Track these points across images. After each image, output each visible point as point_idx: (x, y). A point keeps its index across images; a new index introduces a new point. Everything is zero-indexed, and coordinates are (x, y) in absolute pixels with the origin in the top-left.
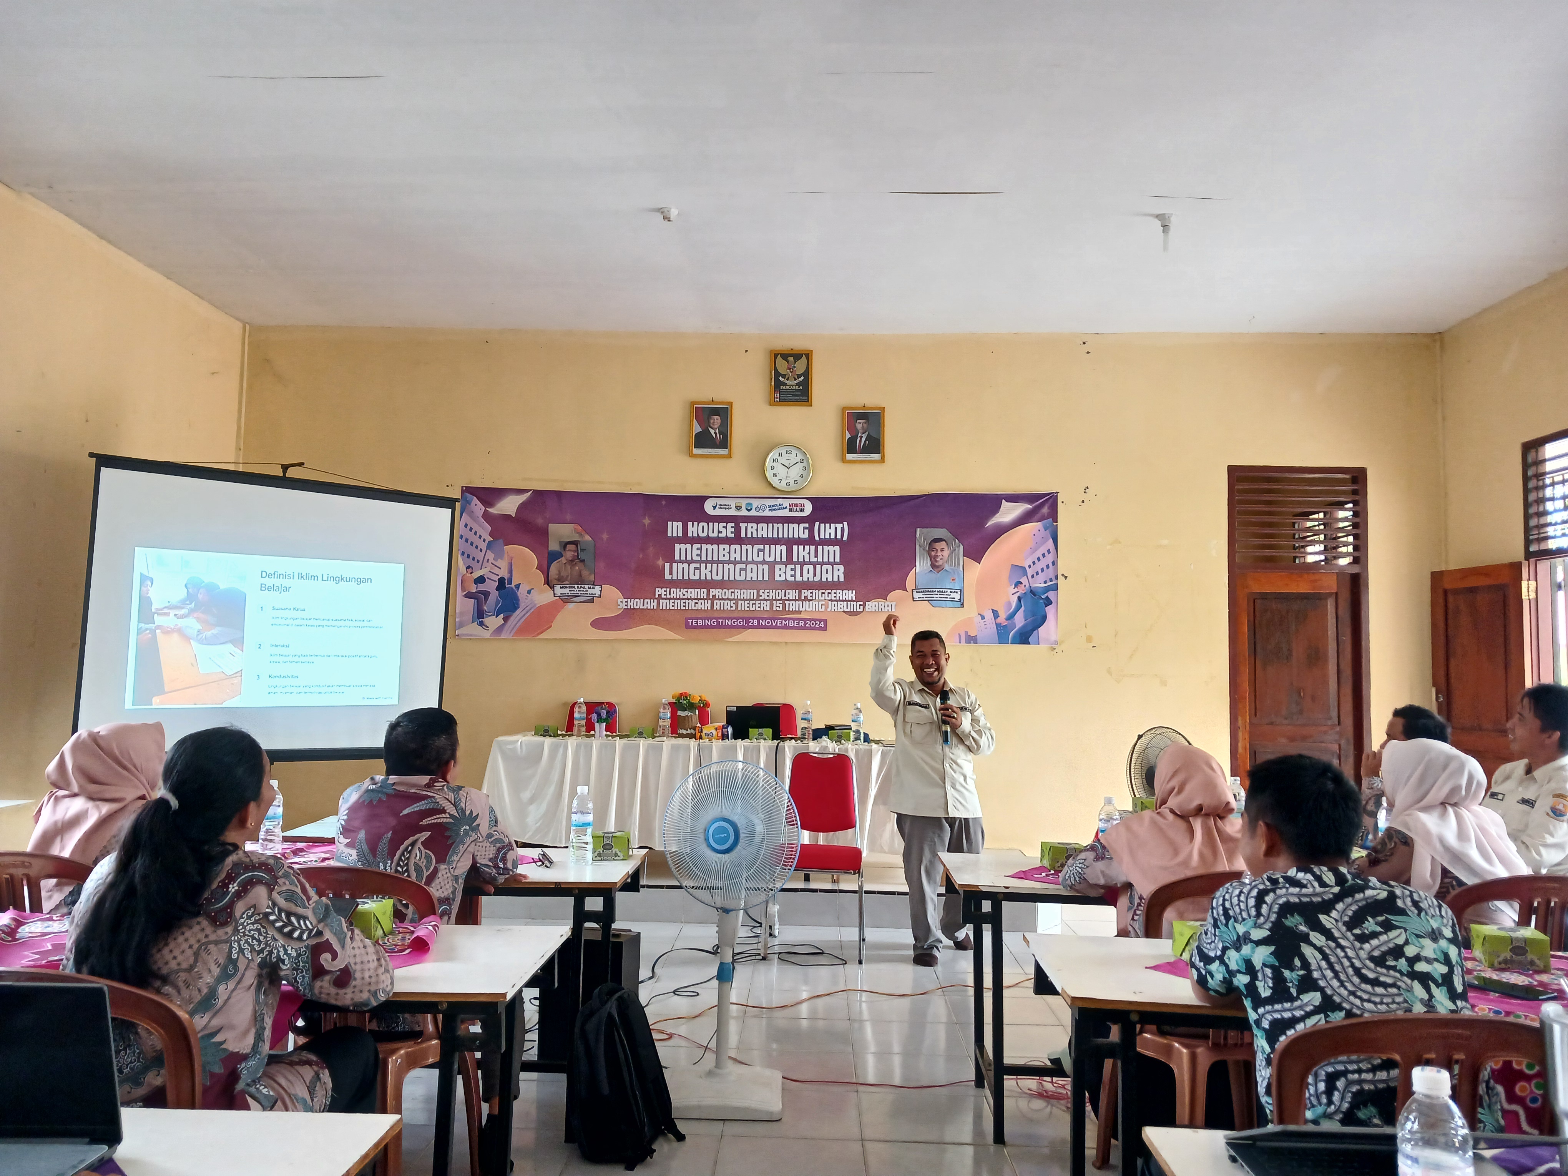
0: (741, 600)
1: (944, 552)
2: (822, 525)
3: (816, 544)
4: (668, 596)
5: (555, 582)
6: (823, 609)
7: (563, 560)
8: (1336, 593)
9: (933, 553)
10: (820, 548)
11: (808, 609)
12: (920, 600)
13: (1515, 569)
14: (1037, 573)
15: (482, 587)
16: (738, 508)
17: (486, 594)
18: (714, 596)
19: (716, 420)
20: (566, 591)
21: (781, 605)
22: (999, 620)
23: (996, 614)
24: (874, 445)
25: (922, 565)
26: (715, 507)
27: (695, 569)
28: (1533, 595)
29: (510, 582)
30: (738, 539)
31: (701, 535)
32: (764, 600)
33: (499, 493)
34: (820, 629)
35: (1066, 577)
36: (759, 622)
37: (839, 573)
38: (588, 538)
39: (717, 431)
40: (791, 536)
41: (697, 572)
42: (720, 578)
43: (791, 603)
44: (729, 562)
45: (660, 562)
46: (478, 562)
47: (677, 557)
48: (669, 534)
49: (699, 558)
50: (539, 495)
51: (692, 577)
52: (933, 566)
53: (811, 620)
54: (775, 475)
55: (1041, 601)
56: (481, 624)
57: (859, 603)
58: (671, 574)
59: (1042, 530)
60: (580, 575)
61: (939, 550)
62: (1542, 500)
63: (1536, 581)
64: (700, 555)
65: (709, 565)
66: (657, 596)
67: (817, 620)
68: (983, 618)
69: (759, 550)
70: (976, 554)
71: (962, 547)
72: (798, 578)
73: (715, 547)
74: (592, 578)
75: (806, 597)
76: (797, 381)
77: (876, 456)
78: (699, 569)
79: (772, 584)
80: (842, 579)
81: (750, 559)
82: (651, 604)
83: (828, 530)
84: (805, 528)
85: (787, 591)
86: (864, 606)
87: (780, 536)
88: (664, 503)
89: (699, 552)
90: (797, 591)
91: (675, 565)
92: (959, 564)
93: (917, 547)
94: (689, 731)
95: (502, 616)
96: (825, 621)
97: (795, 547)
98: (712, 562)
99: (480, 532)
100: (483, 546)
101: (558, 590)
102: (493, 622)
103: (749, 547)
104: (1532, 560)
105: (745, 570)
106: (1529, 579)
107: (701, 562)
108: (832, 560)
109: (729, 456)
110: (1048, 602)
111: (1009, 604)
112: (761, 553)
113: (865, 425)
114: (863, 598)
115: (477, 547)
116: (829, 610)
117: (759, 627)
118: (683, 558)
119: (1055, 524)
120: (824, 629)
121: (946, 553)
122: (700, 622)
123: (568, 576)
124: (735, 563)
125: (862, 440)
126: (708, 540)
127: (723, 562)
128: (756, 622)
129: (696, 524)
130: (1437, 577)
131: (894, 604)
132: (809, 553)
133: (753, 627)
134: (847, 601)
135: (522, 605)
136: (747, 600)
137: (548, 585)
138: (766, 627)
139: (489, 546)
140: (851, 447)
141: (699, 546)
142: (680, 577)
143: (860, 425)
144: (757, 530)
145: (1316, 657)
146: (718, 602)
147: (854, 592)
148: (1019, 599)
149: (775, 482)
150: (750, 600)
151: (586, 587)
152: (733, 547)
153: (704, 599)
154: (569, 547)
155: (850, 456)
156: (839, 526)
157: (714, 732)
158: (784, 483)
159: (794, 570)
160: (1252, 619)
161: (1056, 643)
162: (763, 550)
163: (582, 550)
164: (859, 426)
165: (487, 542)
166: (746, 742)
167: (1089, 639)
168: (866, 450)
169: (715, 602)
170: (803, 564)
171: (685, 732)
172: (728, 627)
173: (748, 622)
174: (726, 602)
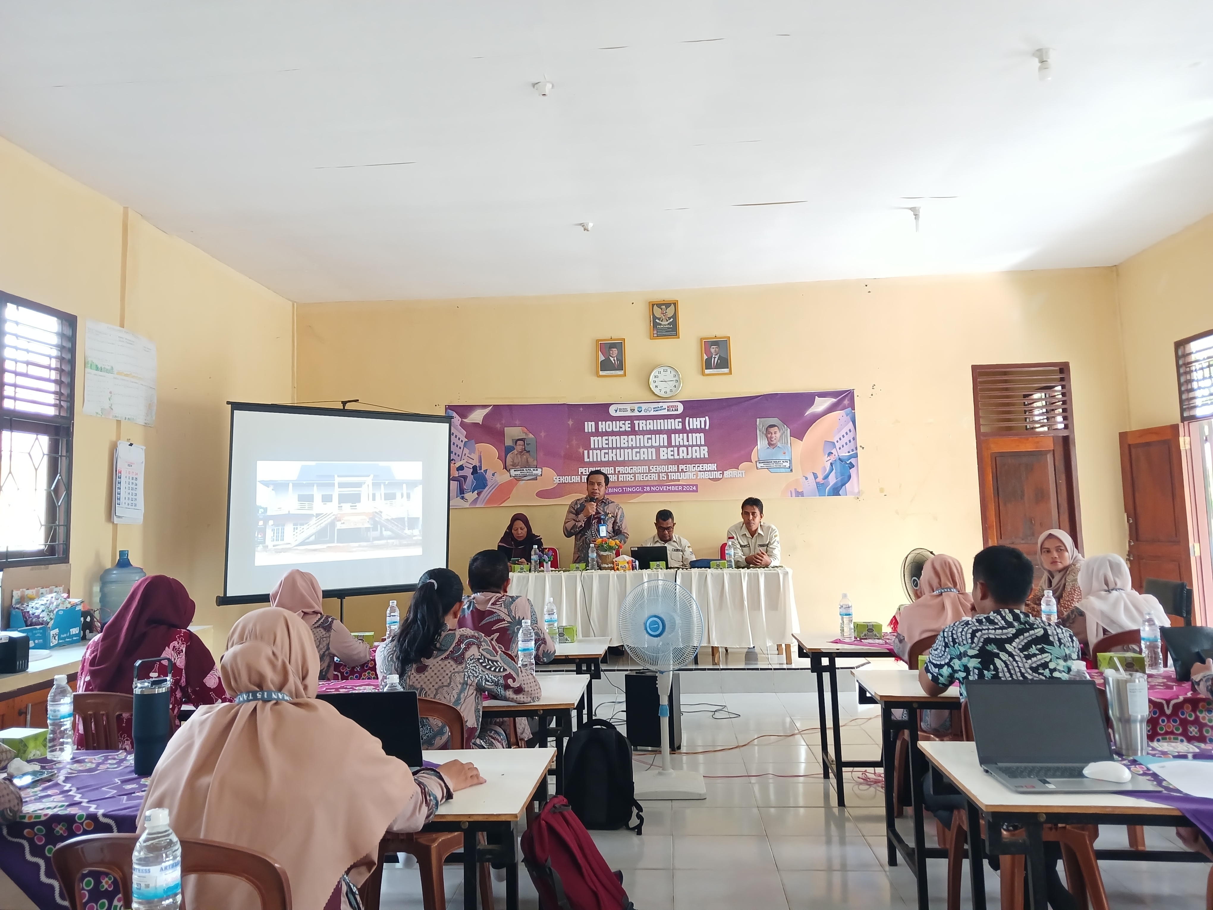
0: (637, 473)
1: (777, 434)
2: (691, 419)
3: (687, 433)
6: (695, 478)
7: (515, 452)
8: (1053, 450)
9: (769, 436)
10: (690, 435)
11: (684, 478)
13: (1175, 428)
16: (633, 410)
18: (619, 472)
20: (519, 473)
21: (665, 476)
26: (616, 411)
27: (605, 453)
28: (1188, 447)
30: (634, 432)
31: (608, 430)
32: (654, 473)
33: (470, 408)
34: (693, 491)
35: (863, 448)
36: (650, 489)
37: (704, 452)
39: (615, 359)
40: (670, 428)
41: (607, 456)
42: (622, 459)
43: (672, 474)
44: (628, 448)
45: (581, 450)
47: (592, 446)
48: (586, 431)
49: (607, 446)
50: (496, 407)
51: (603, 459)
52: (770, 444)
53: (686, 485)
54: (656, 387)
57: (719, 472)
58: (589, 458)
59: (845, 415)
62: (1190, 381)
63: (1190, 436)
64: (608, 444)
65: (614, 451)
67: (691, 485)
69: (648, 439)
70: (799, 434)
72: (676, 457)
73: (618, 437)
74: (535, 463)
75: (682, 470)
77: (726, 370)
78: (608, 453)
79: (658, 461)
80: (707, 456)
81: (642, 445)
82: (575, 479)
83: (695, 423)
84: (679, 422)
85: (669, 466)
86: (723, 474)
87: (662, 428)
88: (581, 409)
89: (607, 442)
90: (676, 466)
91: (591, 452)
92: (787, 442)
93: (758, 431)
94: (610, 565)
96: (696, 486)
97: (673, 435)
98: (617, 448)
99: (461, 437)
100: (462, 445)
103: (641, 437)
104: (1186, 423)
105: (639, 452)
106: (1185, 436)
107: (609, 448)
108: (699, 443)
109: (625, 375)
112: (650, 441)
114: (722, 469)
116: (699, 478)
117: (651, 491)
118: (596, 446)
119: (853, 411)
120: (697, 491)
123: (519, 463)
124: (632, 448)
126: (613, 433)
127: (624, 448)
128: (648, 488)
129: (604, 423)
130: (1123, 436)
131: (743, 472)
132: (683, 439)
133: (647, 492)
134: (711, 471)
136: (642, 473)
138: (655, 492)
139: (465, 445)
141: (607, 438)
142: (595, 460)
144: (646, 425)
145: (1041, 496)
146: (622, 475)
147: (715, 464)
148: (831, 464)
149: (656, 391)
150: (644, 473)
152: (630, 437)
156: (703, 419)
157: (627, 565)
158: (663, 392)
159: (673, 451)
160: (995, 471)
161: (858, 493)
162: (651, 439)
166: (649, 571)
167: (882, 490)
168: (718, 366)
169: (620, 476)
170: (679, 447)
171: (606, 566)
172: (630, 492)
173: (643, 489)
174: (627, 475)
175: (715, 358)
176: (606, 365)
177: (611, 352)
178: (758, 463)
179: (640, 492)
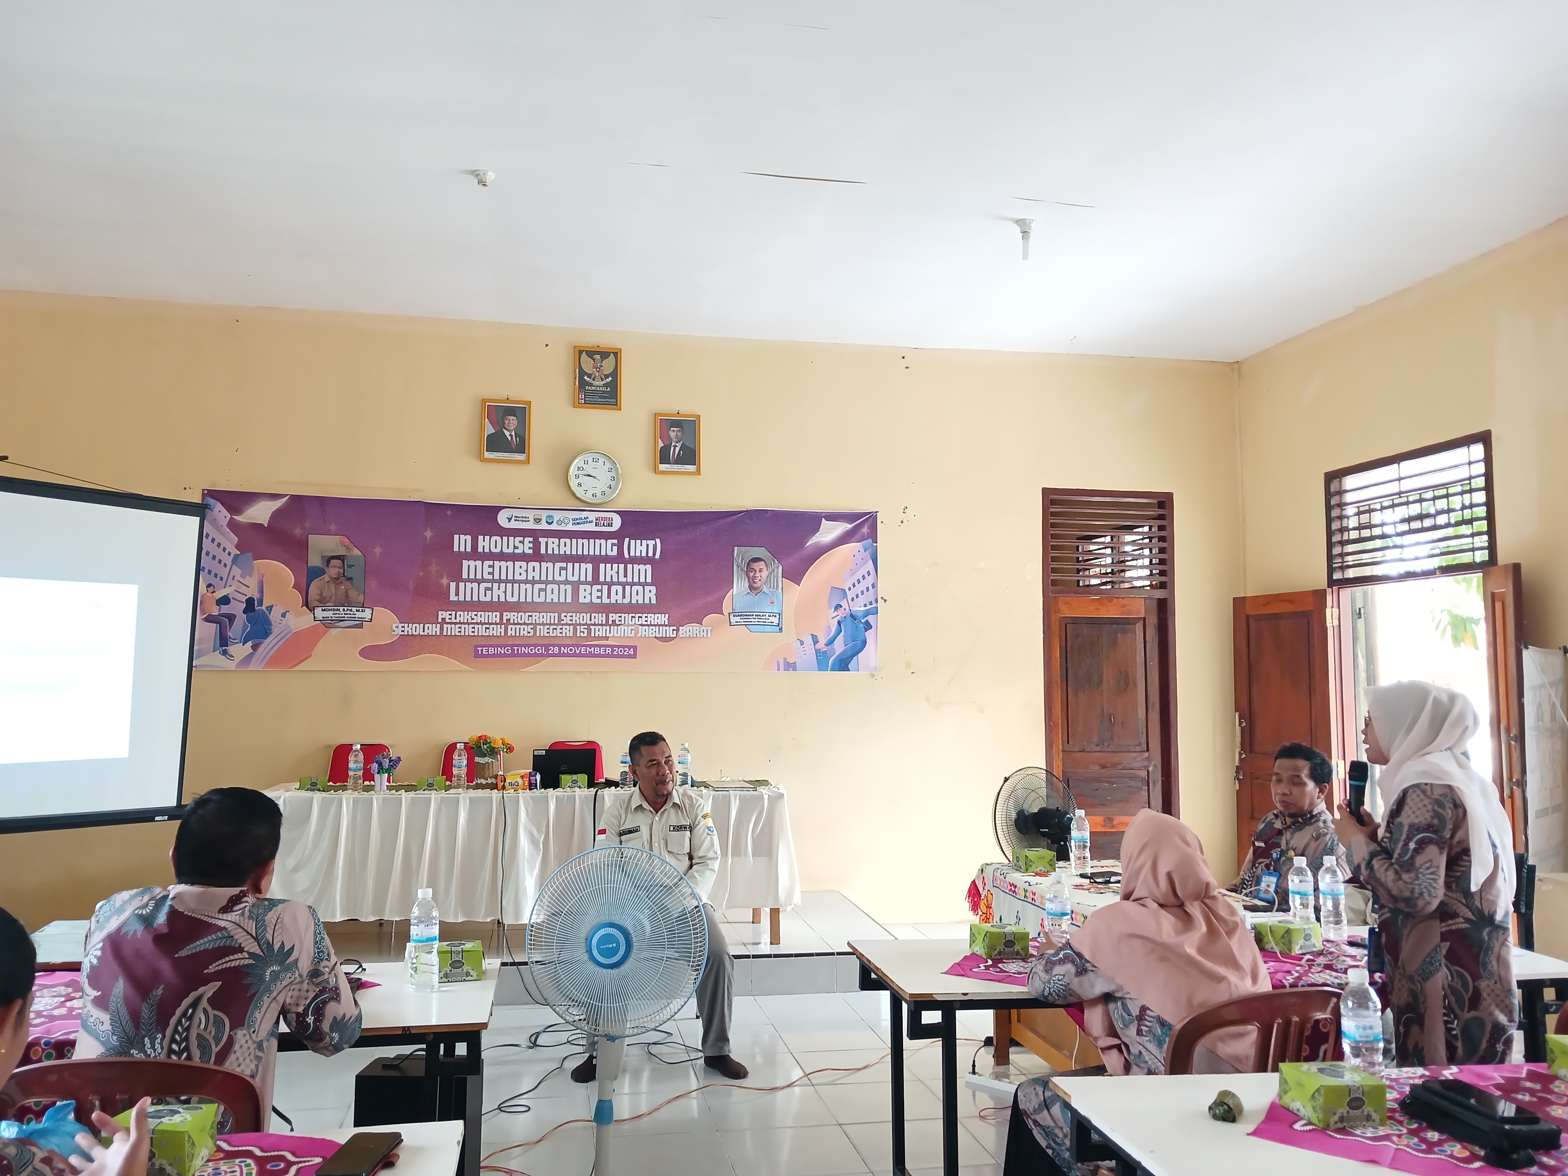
0: (539, 624)
1: (762, 573)
2: (633, 542)
3: (626, 562)
4: (454, 620)
5: (316, 603)
6: (633, 635)
7: (326, 578)
8: (1144, 618)
9: (751, 574)
10: (630, 566)
11: (616, 635)
12: (738, 624)
13: (1319, 596)
14: (857, 596)
15: (225, 609)
16: (538, 521)
17: (231, 618)
18: (508, 620)
19: (512, 422)
21: (586, 631)
22: (818, 646)
23: (815, 640)
24: (689, 456)
25: (739, 586)
26: (510, 520)
27: (486, 589)
28: (1336, 623)
29: (261, 603)
30: (537, 556)
31: (493, 550)
32: (567, 624)
33: (247, 498)
34: (629, 656)
35: (885, 601)
36: (560, 650)
37: (650, 594)
38: (356, 552)
39: (513, 433)
40: (597, 553)
41: (489, 593)
42: (515, 599)
43: (597, 628)
44: (526, 582)
45: (444, 581)
46: (221, 579)
47: (465, 576)
48: (456, 549)
49: (491, 577)
50: (297, 501)
51: (482, 599)
52: (751, 588)
53: (619, 647)
54: (580, 485)
56: (225, 653)
57: (672, 628)
58: (457, 594)
59: (862, 550)
60: (347, 596)
61: (758, 571)
62: (1344, 531)
63: (1339, 608)
64: (492, 574)
65: (503, 585)
66: (440, 620)
67: (626, 647)
68: (802, 643)
69: (561, 569)
70: (795, 575)
71: (781, 567)
72: (605, 600)
73: (510, 564)
74: (361, 599)
75: (614, 621)
76: (604, 382)
77: (692, 468)
78: (491, 589)
79: (576, 607)
80: (654, 601)
81: (550, 578)
82: (432, 629)
83: (639, 548)
84: (613, 545)
85: (593, 615)
86: (678, 630)
87: (586, 553)
88: (449, 513)
89: (491, 570)
90: (604, 615)
91: (462, 585)
92: (777, 586)
93: (735, 566)
94: (489, 781)
95: (250, 643)
96: (635, 648)
97: (602, 566)
98: (507, 581)
99: (225, 543)
100: (228, 560)
101: (319, 613)
102: (240, 650)
103: (550, 565)
104: (1335, 588)
105: (545, 590)
106: (1333, 607)
107: (493, 581)
108: (642, 580)
109: (528, 461)
110: (868, 626)
112: (564, 572)
114: (676, 623)
115: (220, 562)
116: (639, 635)
117: (560, 655)
118: (472, 576)
119: (875, 544)
120: (634, 656)
121: (765, 574)
122: (492, 651)
123: (331, 597)
124: (533, 582)
125: (676, 450)
126: (502, 557)
127: (520, 582)
128: (556, 649)
129: (487, 538)
130: (1239, 603)
131: (709, 629)
132: (618, 573)
133: (555, 655)
134: (659, 626)
135: (275, 630)
136: (547, 624)
137: (308, 608)
138: (567, 655)
139: (235, 561)
140: (664, 457)
141: (491, 563)
142: (468, 599)
143: (673, 433)
144: (559, 546)
145: (1125, 682)
146: (514, 627)
147: (667, 615)
148: (839, 623)
149: (579, 492)
150: (550, 624)
151: (354, 609)
152: (531, 564)
153: (496, 624)
154: (334, 562)
155: (662, 467)
156: (651, 543)
157: (520, 781)
158: (589, 494)
159: (601, 591)
160: (1064, 644)
161: (875, 669)
162: (566, 569)
163: (350, 566)
164: (672, 435)
165: (232, 556)
166: (559, 792)
167: (908, 665)
168: (680, 461)
169: (510, 627)
170: (610, 585)
171: (484, 782)
172: (525, 655)
173: (547, 650)
174: (522, 627)
175: (675, 447)
176: (496, 443)
177: (507, 422)
178: (731, 616)
179: (541, 655)
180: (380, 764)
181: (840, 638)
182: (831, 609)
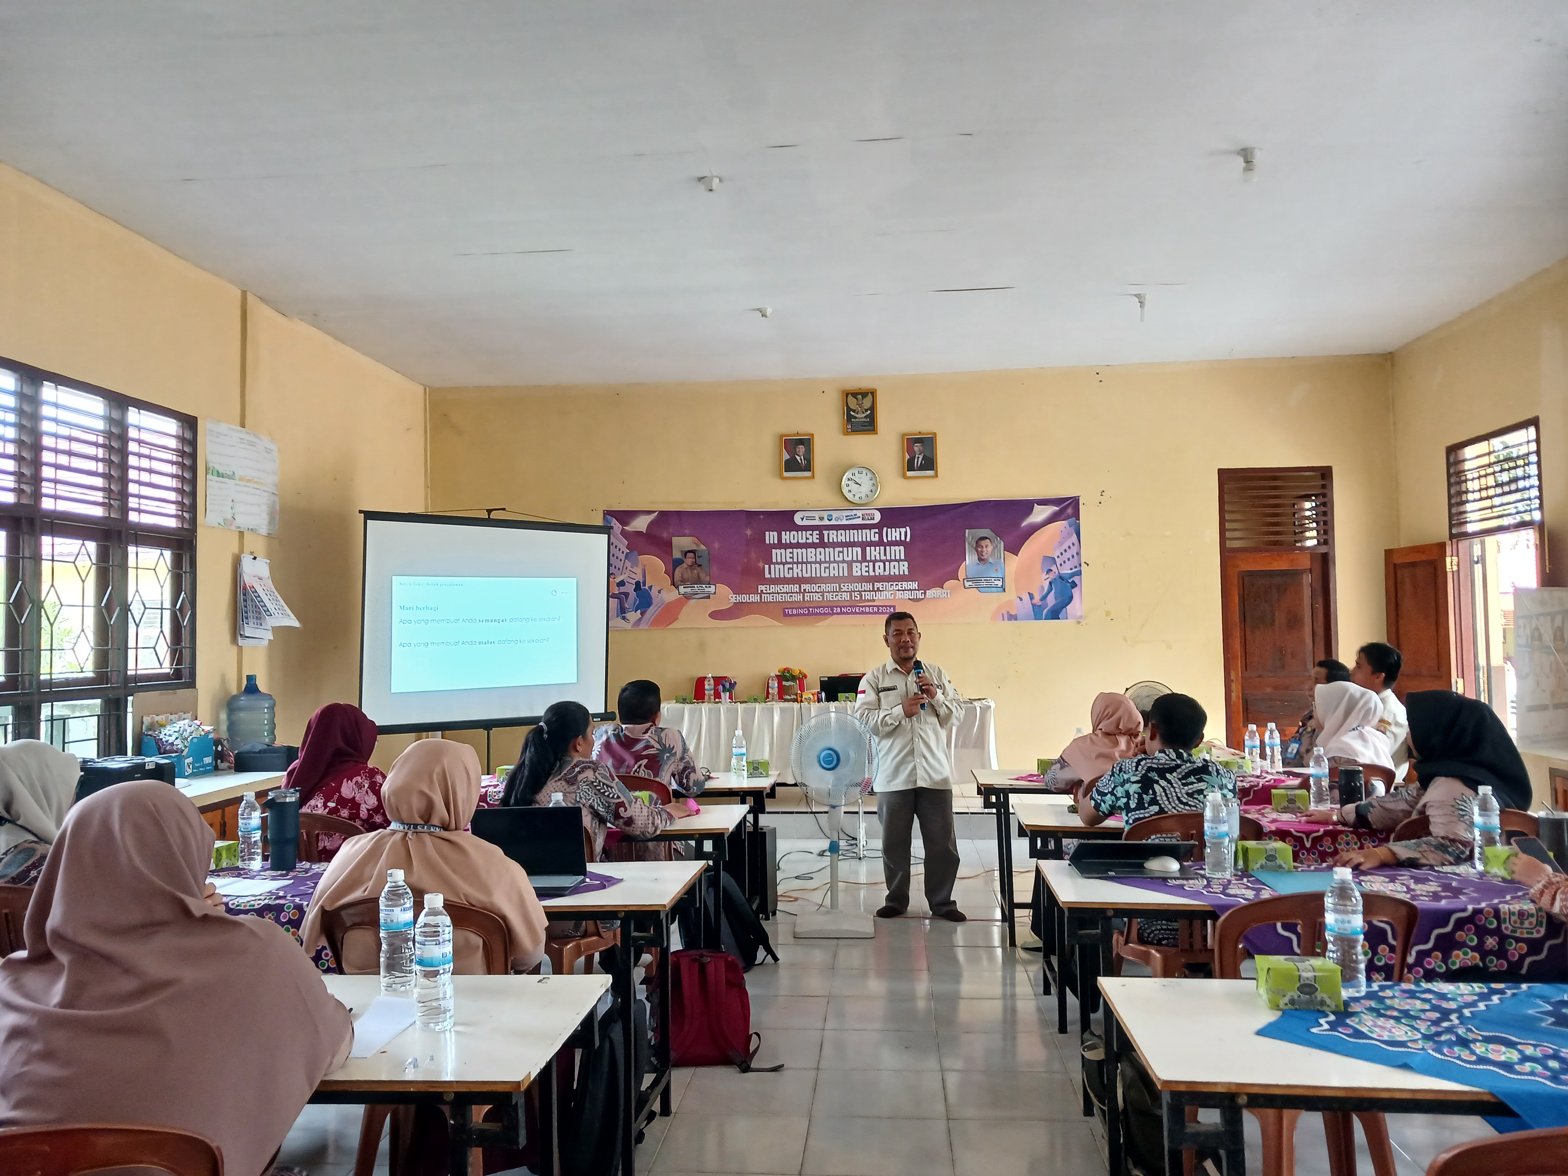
0: (826, 592)
1: (988, 548)
2: (889, 530)
3: (885, 545)
4: (768, 591)
5: (680, 583)
6: (892, 597)
7: (685, 565)
8: (1311, 569)
9: (979, 549)
10: (888, 548)
11: (880, 598)
12: (970, 587)
13: (1441, 547)
18: (805, 590)
19: (801, 449)
20: (688, 590)
21: (858, 596)
22: (1034, 601)
25: (970, 559)
27: (789, 569)
28: (1455, 568)
30: (822, 544)
31: (792, 541)
32: (845, 591)
33: (632, 514)
35: (1088, 565)
36: (841, 610)
37: (904, 568)
38: (703, 547)
40: (864, 540)
41: (791, 571)
42: (809, 575)
43: (866, 593)
44: (816, 562)
45: (761, 564)
47: (774, 560)
48: (767, 542)
49: (791, 560)
50: (662, 513)
51: (787, 575)
53: (882, 606)
54: (850, 491)
55: (1068, 584)
57: (921, 592)
58: (770, 573)
59: (1068, 527)
60: (699, 577)
62: (1460, 493)
63: (1458, 557)
64: (792, 558)
65: (800, 566)
66: (759, 592)
69: (839, 552)
70: (1014, 548)
72: (872, 573)
73: (804, 550)
74: (708, 578)
75: (878, 588)
76: (865, 414)
78: (792, 569)
79: (851, 579)
80: (907, 573)
81: (832, 559)
82: (754, 598)
83: (895, 534)
84: (875, 533)
85: (863, 584)
86: (925, 593)
87: (856, 540)
88: (762, 517)
89: (791, 555)
90: (871, 584)
91: (772, 566)
93: (967, 544)
94: (792, 697)
97: (868, 548)
98: (803, 563)
99: (620, 546)
100: (622, 557)
103: (831, 550)
104: (1454, 540)
105: (829, 568)
106: (1452, 556)
107: (793, 563)
108: (898, 558)
110: (1074, 585)
111: (1043, 588)
112: (841, 555)
113: (921, 448)
114: (924, 588)
115: (617, 558)
116: (897, 597)
117: (842, 613)
119: (1077, 522)
121: (990, 548)
122: (795, 612)
124: (820, 563)
125: (919, 460)
126: (798, 546)
127: (811, 563)
128: (839, 609)
129: (788, 533)
131: (949, 591)
132: (880, 553)
133: (837, 614)
134: (911, 590)
135: (654, 602)
136: (831, 592)
138: (847, 613)
139: (628, 557)
141: (791, 550)
142: (777, 576)
143: (917, 447)
144: (837, 536)
146: (808, 594)
147: (917, 582)
149: (849, 496)
150: (834, 592)
151: (704, 586)
152: (818, 550)
153: (797, 593)
154: (689, 555)
156: (903, 530)
157: (811, 697)
158: (857, 497)
159: (868, 567)
160: (1241, 593)
161: (1081, 617)
162: (843, 552)
164: (916, 449)
165: (625, 553)
166: (836, 704)
167: (1108, 614)
169: (806, 594)
170: (874, 562)
171: (788, 697)
172: (817, 614)
173: (832, 610)
174: (814, 594)
178: (965, 582)
179: (828, 614)
180: (724, 686)
181: (1052, 594)
182: (1043, 572)
